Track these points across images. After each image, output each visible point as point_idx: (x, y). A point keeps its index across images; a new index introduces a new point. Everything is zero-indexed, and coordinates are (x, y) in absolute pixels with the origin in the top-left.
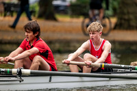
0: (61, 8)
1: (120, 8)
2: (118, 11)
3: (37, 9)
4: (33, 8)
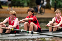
1: (31, 3)
2: (30, 4)
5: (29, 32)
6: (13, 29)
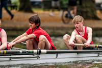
0: (36, 4)
3: (18, 4)
4: (15, 3)
6: (5, 51)
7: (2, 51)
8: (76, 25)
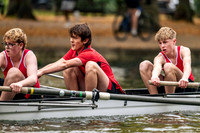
5: (84, 96)
7: (27, 89)
8: (163, 45)
